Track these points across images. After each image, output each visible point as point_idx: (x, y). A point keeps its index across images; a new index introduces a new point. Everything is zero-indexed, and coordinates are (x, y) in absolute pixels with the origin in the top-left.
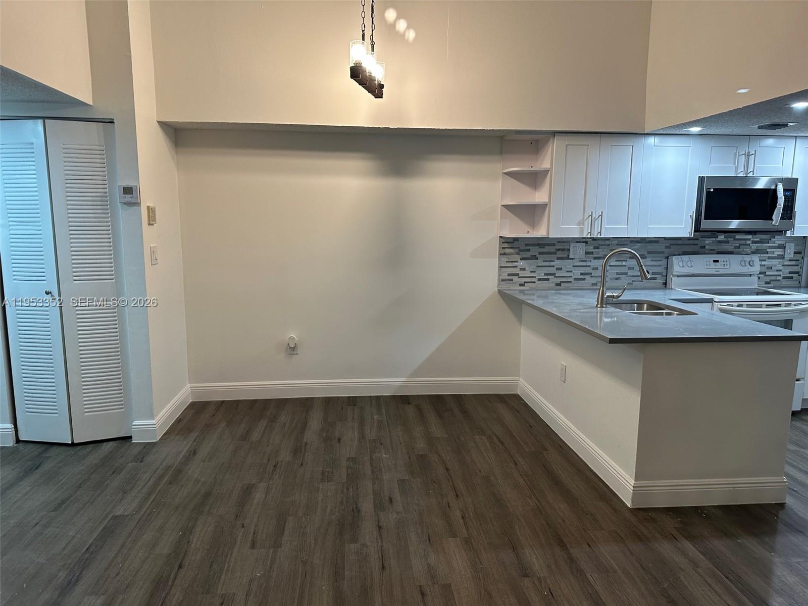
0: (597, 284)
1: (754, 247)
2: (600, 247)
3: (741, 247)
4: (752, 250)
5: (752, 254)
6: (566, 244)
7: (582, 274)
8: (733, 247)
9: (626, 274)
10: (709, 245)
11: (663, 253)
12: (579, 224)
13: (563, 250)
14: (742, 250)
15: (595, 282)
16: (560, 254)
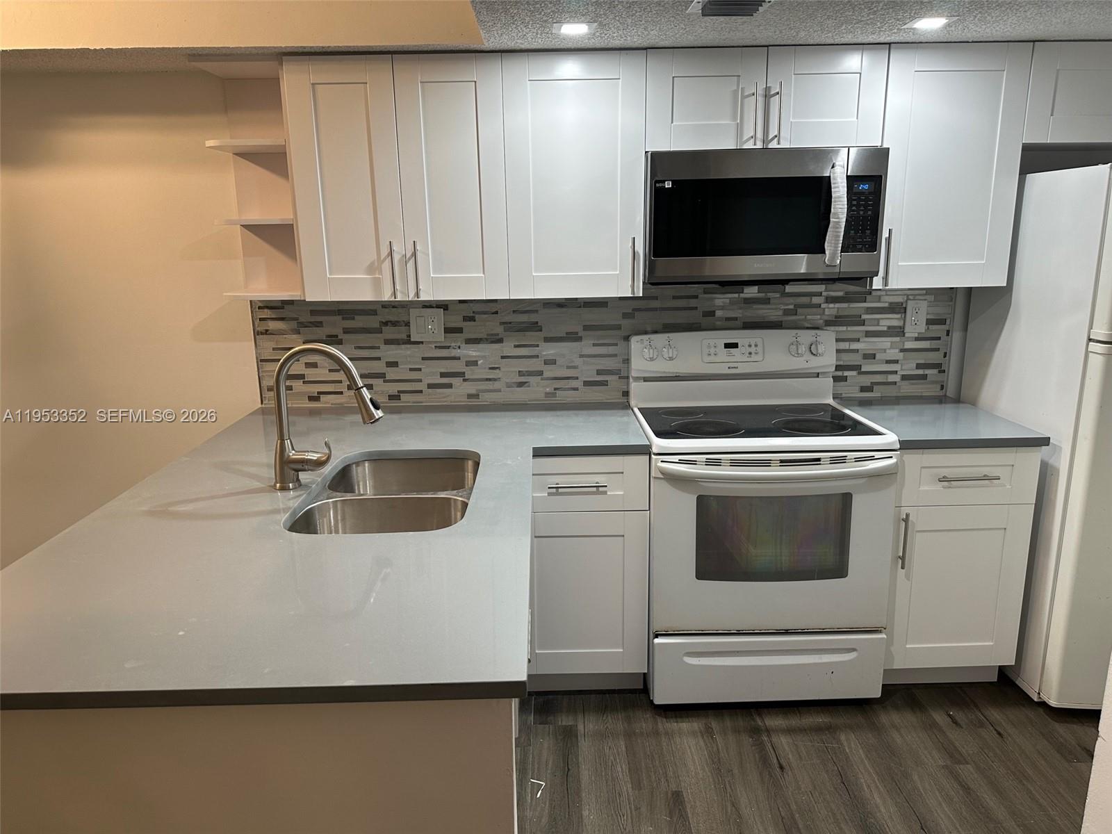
0: (478, 395)
1: (831, 309)
2: (477, 316)
3: (799, 310)
4: (826, 318)
5: (826, 325)
6: (400, 310)
7: (443, 375)
8: (781, 313)
9: (540, 373)
10: (722, 308)
11: (618, 327)
12: (371, 269)
13: (395, 324)
14: (803, 317)
15: (473, 392)
16: (389, 332)
